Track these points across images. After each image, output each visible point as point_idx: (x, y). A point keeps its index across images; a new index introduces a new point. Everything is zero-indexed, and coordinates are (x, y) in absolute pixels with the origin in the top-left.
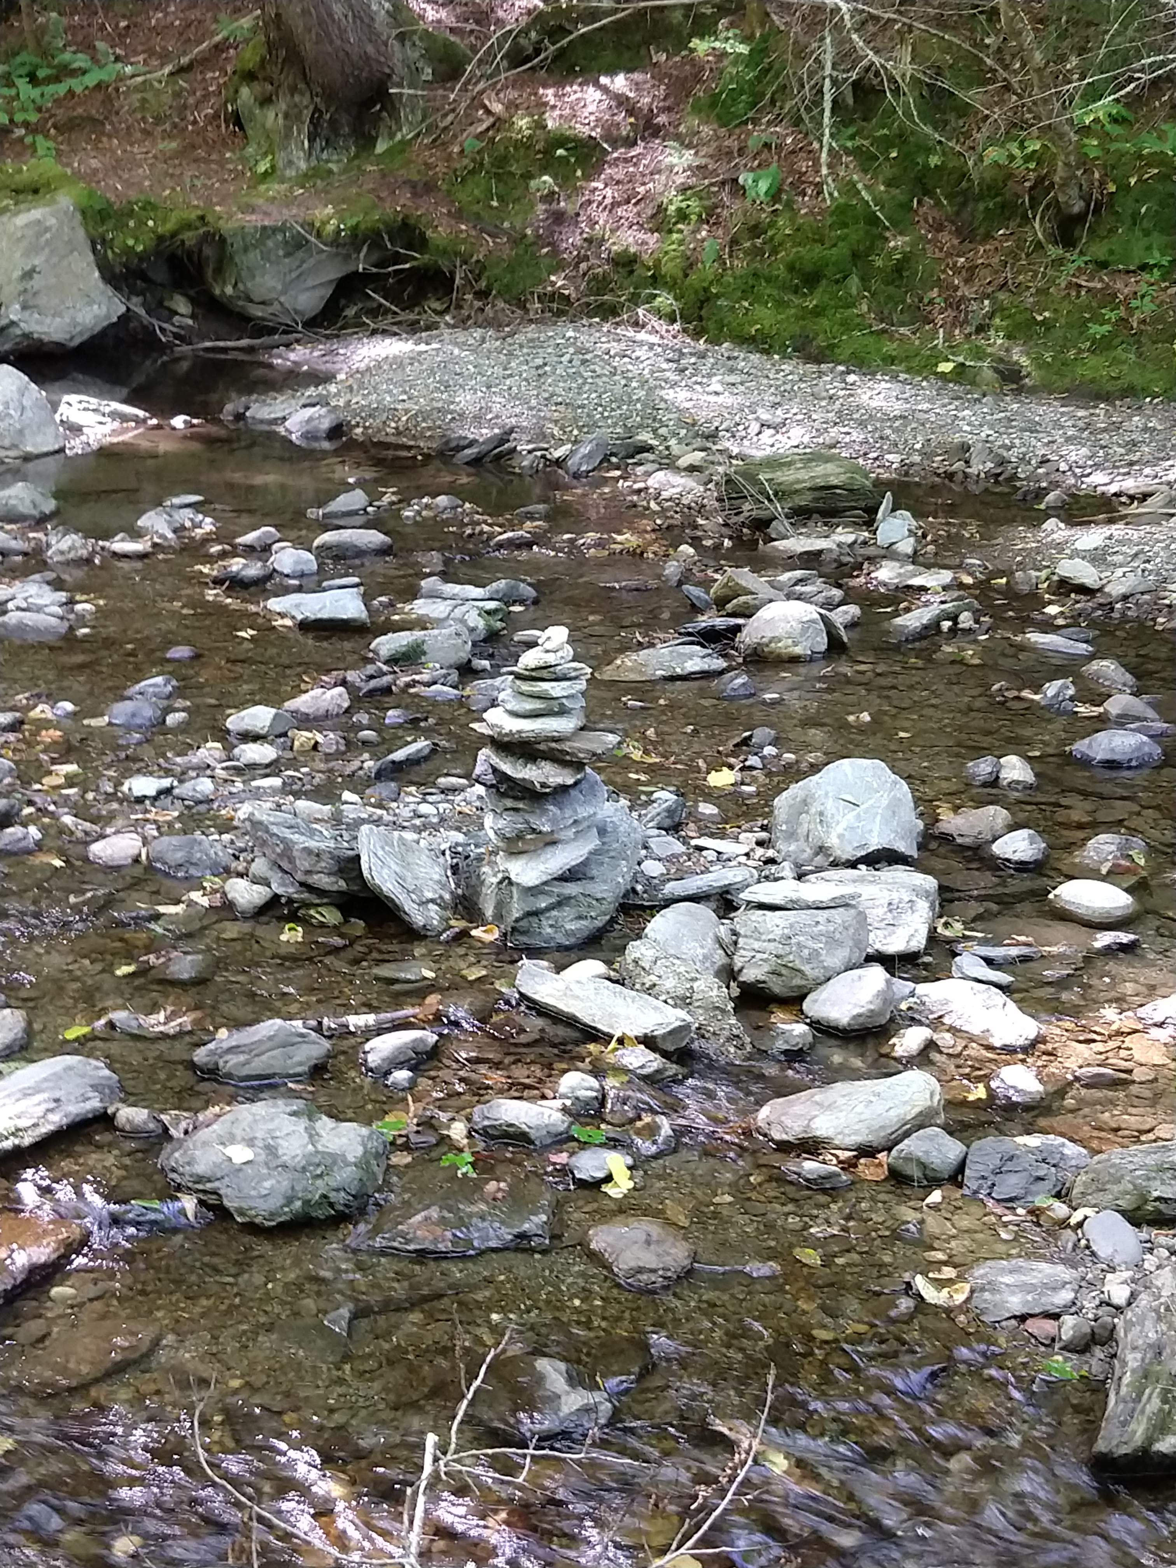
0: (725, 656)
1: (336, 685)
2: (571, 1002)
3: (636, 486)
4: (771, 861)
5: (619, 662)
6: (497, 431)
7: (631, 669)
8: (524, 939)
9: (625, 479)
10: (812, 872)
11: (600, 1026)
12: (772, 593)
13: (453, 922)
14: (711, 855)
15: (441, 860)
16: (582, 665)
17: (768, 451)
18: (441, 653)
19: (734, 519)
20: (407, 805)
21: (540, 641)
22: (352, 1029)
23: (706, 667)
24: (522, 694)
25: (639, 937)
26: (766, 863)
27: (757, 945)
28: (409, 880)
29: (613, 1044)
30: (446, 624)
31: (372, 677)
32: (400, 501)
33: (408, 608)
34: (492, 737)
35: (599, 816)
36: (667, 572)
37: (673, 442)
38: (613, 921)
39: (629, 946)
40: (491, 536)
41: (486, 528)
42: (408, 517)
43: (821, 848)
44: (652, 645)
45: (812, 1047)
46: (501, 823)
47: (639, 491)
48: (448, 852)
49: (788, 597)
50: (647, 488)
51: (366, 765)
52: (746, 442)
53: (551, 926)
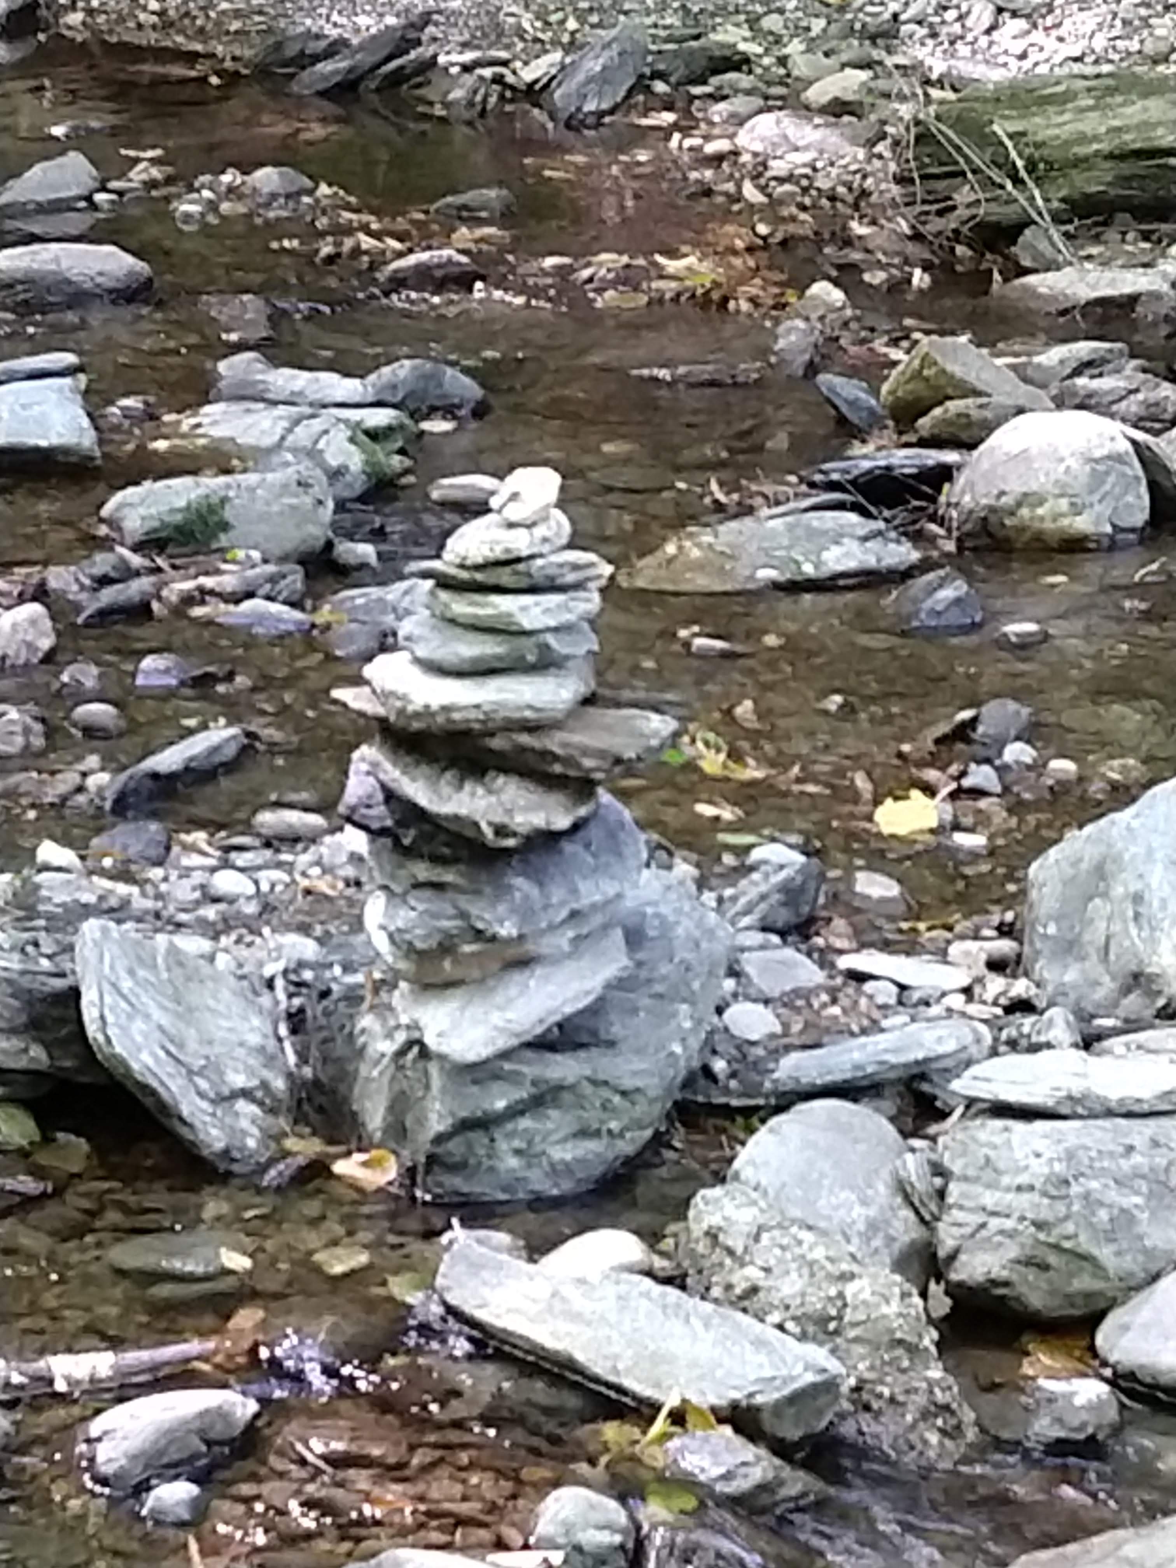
0: (918, 537)
1: (21, 599)
2: (563, 1326)
3: (710, 148)
4: (1023, 1006)
5: (671, 549)
6: (391, 20)
7: (699, 566)
8: (457, 1182)
9: (686, 132)
10: (1116, 1032)
11: (628, 1383)
12: (1023, 392)
13: (290, 1143)
14: (886, 993)
15: (265, 1000)
16: (591, 557)
17: (1015, 69)
18: (264, 528)
19: (935, 225)
20: (186, 872)
21: (494, 502)
22: (60, 1386)
23: (871, 562)
24: (453, 621)
25: (720, 1179)
26: (1010, 1010)
27: (990, 1199)
28: (192, 1045)
29: (660, 1425)
30: (275, 459)
31: (104, 581)
32: (169, 180)
33: (187, 423)
34: (382, 722)
35: (629, 903)
36: (781, 344)
37: (794, 48)
38: (659, 1141)
39: (698, 1199)
40: (378, 261)
41: (367, 242)
42: (187, 217)
43: (1136, 976)
44: (746, 511)
45: (1117, 1430)
46: (404, 917)
47: (718, 159)
48: (279, 983)
49: (1060, 403)
50: (736, 153)
51: (92, 782)
52: (963, 49)
53: (518, 1152)
